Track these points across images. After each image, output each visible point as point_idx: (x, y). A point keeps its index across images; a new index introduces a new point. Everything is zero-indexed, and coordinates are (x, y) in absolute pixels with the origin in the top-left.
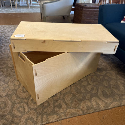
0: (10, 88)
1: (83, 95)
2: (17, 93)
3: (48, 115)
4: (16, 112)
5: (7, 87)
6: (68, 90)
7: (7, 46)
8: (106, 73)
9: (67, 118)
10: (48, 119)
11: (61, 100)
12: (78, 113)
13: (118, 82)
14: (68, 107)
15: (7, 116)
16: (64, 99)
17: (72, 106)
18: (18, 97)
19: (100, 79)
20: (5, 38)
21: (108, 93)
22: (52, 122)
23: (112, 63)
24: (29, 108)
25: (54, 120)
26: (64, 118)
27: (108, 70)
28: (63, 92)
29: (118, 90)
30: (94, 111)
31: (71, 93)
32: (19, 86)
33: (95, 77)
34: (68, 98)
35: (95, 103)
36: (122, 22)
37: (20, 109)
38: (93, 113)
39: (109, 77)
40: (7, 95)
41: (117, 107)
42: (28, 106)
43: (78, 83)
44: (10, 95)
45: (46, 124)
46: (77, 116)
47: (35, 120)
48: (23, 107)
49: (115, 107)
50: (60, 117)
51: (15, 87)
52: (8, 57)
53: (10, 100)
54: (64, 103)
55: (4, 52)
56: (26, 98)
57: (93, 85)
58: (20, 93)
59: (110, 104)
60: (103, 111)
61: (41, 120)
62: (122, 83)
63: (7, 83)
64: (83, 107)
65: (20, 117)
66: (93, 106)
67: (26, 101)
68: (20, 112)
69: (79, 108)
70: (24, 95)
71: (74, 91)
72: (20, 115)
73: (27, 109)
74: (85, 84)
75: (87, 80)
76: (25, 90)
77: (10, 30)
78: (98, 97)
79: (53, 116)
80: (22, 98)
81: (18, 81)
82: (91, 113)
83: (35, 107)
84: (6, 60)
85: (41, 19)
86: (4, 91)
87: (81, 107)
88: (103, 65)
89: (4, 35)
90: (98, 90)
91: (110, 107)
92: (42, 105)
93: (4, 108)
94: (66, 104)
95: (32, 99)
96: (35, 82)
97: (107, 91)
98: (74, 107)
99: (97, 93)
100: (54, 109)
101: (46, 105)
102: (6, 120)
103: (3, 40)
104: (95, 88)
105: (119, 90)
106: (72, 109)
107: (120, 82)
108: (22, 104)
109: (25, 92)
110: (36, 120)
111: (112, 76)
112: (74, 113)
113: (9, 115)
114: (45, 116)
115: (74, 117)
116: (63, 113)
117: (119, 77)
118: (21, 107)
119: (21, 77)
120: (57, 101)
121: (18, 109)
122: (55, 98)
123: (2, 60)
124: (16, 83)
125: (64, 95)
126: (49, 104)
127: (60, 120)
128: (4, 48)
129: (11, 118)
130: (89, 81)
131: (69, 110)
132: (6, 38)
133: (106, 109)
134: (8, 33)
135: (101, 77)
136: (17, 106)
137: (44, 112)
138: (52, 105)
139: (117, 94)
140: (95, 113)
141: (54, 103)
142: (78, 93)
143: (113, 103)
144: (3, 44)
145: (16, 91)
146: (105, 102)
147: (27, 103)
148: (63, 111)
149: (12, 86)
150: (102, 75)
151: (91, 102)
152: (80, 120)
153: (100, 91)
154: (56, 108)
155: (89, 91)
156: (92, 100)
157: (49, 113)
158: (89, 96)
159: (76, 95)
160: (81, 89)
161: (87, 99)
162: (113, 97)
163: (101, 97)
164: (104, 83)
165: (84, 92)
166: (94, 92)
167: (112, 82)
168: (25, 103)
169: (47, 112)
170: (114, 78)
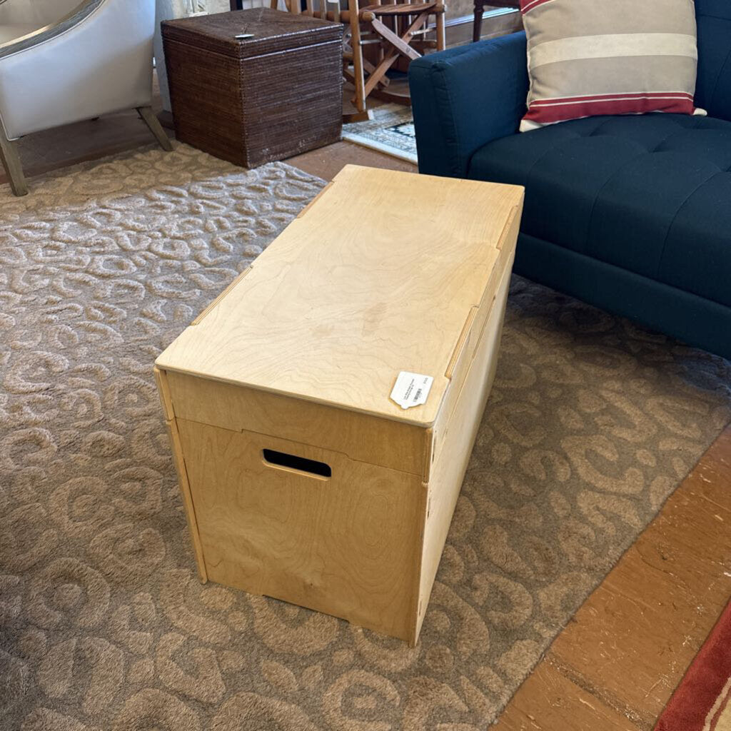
0: (206, 638)
1: (538, 506)
2: (270, 641)
3: (488, 659)
5: (187, 645)
6: (470, 512)
8: (538, 370)
10: (503, 674)
11: (479, 571)
12: (583, 589)
13: (604, 393)
14: (529, 586)
16: (486, 559)
17: (541, 570)
19: (537, 407)
21: (610, 455)
22: (529, 676)
23: (522, 316)
24: (394, 678)
25: (529, 664)
26: (553, 633)
27: (534, 357)
28: (458, 531)
30: (619, 549)
31: (491, 522)
32: (243, 606)
33: (513, 409)
35: (601, 517)
36: (526, 126)
37: (359, 703)
39: (562, 386)
41: (673, 494)
42: (380, 673)
46: (584, 601)
47: (461, 707)
48: (370, 690)
49: (668, 499)
50: (539, 638)
51: (224, 622)
53: (269, 694)
54: (503, 580)
56: (334, 647)
57: (535, 447)
58: (281, 637)
59: (645, 493)
60: (644, 534)
61: (487, 695)
62: (618, 393)
63: (165, 625)
64: (580, 557)
66: (602, 531)
67: (344, 656)
68: (371, 716)
69: (570, 568)
70: (315, 636)
73: (391, 690)
75: (499, 437)
76: (292, 611)
78: (593, 488)
79: (513, 654)
80: (318, 655)
81: (209, 583)
82: (618, 562)
86: (193, 674)
87: (573, 559)
90: (566, 458)
91: (654, 508)
92: (428, 631)
94: (513, 576)
95: (369, 633)
97: (600, 450)
98: (550, 576)
99: (574, 472)
100: (489, 622)
101: (443, 623)
105: (630, 426)
106: (551, 587)
107: (610, 391)
108: (344, 682)
109: (300, 622)
110: (468, 705)
111: (564, 374)
112: (567, 595)
114: (482, 671)
115: (577, 610)
116: (532, 617)
117: (593, 371)
118: (349, 694)
120: (469, 584)
121: (348, 710)
122: (453, 577)
124: (218, 598)
126: (457, 618)
127: (545, 652)
130: (510, 436)
131: (542, 595)
133: (648, 518)
135: (535, 399)
136: (333, 698)
137: (464, 658)
138: (470, 613)
139: (638, 446)
140: (629, 555)
141: (468, 599)
142: (512, 507)
143: (653, 488)
145: (251, 635)
146: (625, 496)
147: (362, 663)
148: (528, 612)
150: (530, 389)
151: (583, 519)
152: (606, 610)
153: (576, 460)
154: (493, 612)
155: (543, 477)
156: (585, 511)
157: (485, 648)
158: (563, 501)
159: (517, 520)
160: (514, 487)
161: (567, 517)
162: (635, 463)
163: (600, 484)
164: (563, 419)
165: (528, 491)
166: (563, 474)
167: (588, 404)
168: (352, 666)
169: (475, 651)
170: (578, 380)
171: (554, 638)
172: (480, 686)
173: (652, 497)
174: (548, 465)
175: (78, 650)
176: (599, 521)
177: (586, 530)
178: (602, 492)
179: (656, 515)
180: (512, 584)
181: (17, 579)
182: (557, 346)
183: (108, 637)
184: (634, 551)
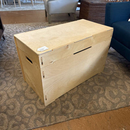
0: (18, 89)
1: (90, 96)
2: (25, 94)
3: (56, 115)
4: (25, 113)
5: (15, 88)
6: (75, 90)
7: (12, 47)
8: (113, 73)
9: (74, 119)
10: (56, 119)
11: (68, 100)
12: (85, 114)
13: (125, 82)
14: (75, 108)
15: (17, 117)
16: (71, 99)
17: (80, 106)
18: (26, 98)
19: (107, 79)
20: (9, 38)
21: (115, 93)
22: (60, 122)
23: (120, 62)
24: (38, 109)
25: (62, 121)
26: (72, 118)
27: (115, 70)
28: (70, 92)
29: (125, 90)
30: (101, 111)
31: (78, 94)
32: (27, 87)
33: (101, 78)
34: (75, 99)
37: (29, 110)
38: (99, 113)
39: (116, 77)
40: (15, 96)
41: (124, 107)
42: (36, 107)
43: (84, 83)
44: (18, 96)
45: (55, 124)
46: (84, 116)
47: (44, 120)
48: (32, 108)
49: (122, 107)
50: (68, 117)
51: (22, 88)
52: (15, 58)
53: (18, 101)
54: (71, 104)
55: (10, 53)
56: (34, 99)
57: (100, 85)
58: (27, 94)
59: (117, 104)
60: (110, 111)
61: (49, 121)
62: (129, 83)
63: (15, 85)
64: (90, 108)
65: (30, 118)
66: (100, 106)
67: (34, 102)
68: (29, 112)
69: (86, 109)
70: (32, 96)
71: (80, 92)
72: (29, 115)
73: (35, 110)
74: (91, 84)
75: (93, 81)
76: (33, 91)
77: (14, 29)
78: (105, 97)
79: (61, 117)
80: (30, 99)
81: (25, 82)
82: (98, 113)
83: (43, 107)
84: (12, 61)
85: (45, 16)
86: (12, 92)
87: (88, 108)
88: (110, 64)
89: (9, 35)
90: (105, 90)
91: (117, 108)
92: (50, 105)
93: (13, 109)
94: (73, 104)
95: (40, 100)
96: (43, 84)
97: (114, 92)
98: (81, 108)
99: (104, 94)
100: (61, 109)
101: (54, 105)
102: (16, 120)
103: (8, 40)
104: (102, 88)
106: (79, 110)
107: (127, 82)
108: (30, 105)
109: (32, 93)
111: (119, 76)
112: (81, 113)
113: (18, 115)
114: (53, 116)
116: (70, 113)
117: (127, 77)
118: (29, 107)
119: (28, 78)
120: (64, 102)
121: (26, 110)
122: (62, 99)
123: (9, 61)
124: (24, 84)
125: (72, 95)
126: (57, 105)
127: (67, 120)
128: (9, 48)
129: (20, 118)
130: (96, 82)
131: (76, 110)
132: (11, 38)
133: (113, 109)
134: (13, 32)
135: (108, 78)
136: (26, 107)
137: (51, 113)
138: (59, 106)
139: (124, 94)
140: (102, 113)
141: (61, 104)
142: (84, 93)
143: (120, 104)
144: (8, 45)
145: (24, 92)
146: (112, 102)
147: (35, 104)
148: (70, 112)
149: (19, 87)
150: (109, 75)
151: (98, 102)
152: (87, 121)
153: (106, 91)
154: (64, 108)
155: (96, 91)
156: (99, 101)
157: (57, 113)
158: (96, 97)
159: (83, 96)
160: (88, 90)
161: (94, 100)
162: (120, 97)
163: (108, 98)
164: (111, 83)
165: (91, 92)
166: (101, 92)
167: (119, 83)
168: (33, 104)
169: (54, 113)
170: (122, 78)
171: (72, 119)
172: (50, 119)
173: (118, 105)
174: (99, 90)
175: (2, 82)
176: (101, 104)
177: (96, 104)
178: (107, 99)
179: (116, 109)
180: (72, 105)
181: (4, 70)
182: (123, 70)
183: (7, 82)
184: (104, 113)
